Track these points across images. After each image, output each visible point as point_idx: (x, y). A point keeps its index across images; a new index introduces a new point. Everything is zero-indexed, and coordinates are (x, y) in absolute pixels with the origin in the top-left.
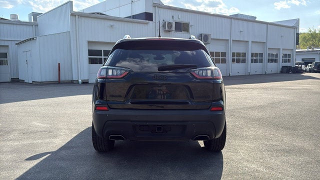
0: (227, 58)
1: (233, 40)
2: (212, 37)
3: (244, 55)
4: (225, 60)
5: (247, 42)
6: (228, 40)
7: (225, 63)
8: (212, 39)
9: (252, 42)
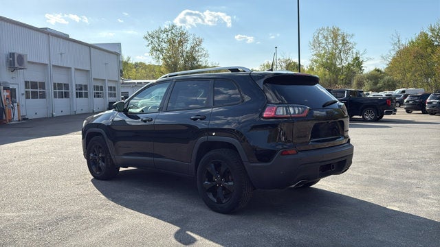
0: (46, 90)
1: (53, 66)
2: (29, 59)
3: (67, 86)
4: (44, 93)
5: (70, 68)
6: (46, 65)
7: (45, 98)
8: (29, 62)
9: (76, 69)
